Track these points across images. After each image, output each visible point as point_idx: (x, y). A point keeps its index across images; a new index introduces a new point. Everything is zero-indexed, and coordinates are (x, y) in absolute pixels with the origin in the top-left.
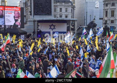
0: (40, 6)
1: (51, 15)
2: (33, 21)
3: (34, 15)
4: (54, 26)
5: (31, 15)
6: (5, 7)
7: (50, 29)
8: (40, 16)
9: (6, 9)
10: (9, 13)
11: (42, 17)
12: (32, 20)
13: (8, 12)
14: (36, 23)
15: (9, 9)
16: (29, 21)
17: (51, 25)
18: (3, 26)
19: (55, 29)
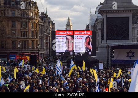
0: (115, 29)
1: (129, 39)
2: (107, 47)
3: (106, 40)
4: (133, 53)
5: (103, 39)
6: (74, 31)
7: (127, 56)
8: (114, 40)
9: (76, 33)
10: (79, 39)
11: (117, 42)
12: (105, 45)
13: (78, 37)
14: (110, 49)
15: (78, 33)
16: (101, 47)
17: (129, 51)
18: (72, 53)
19: (134, 56)
